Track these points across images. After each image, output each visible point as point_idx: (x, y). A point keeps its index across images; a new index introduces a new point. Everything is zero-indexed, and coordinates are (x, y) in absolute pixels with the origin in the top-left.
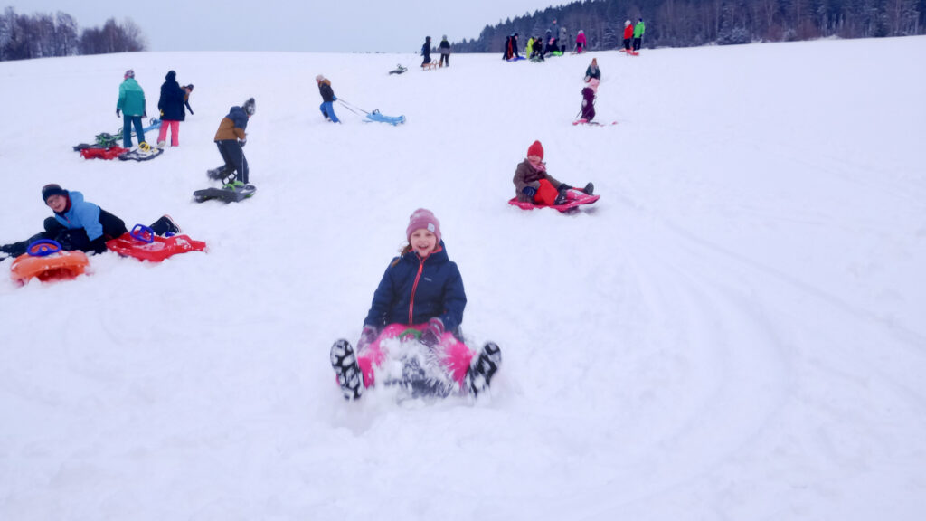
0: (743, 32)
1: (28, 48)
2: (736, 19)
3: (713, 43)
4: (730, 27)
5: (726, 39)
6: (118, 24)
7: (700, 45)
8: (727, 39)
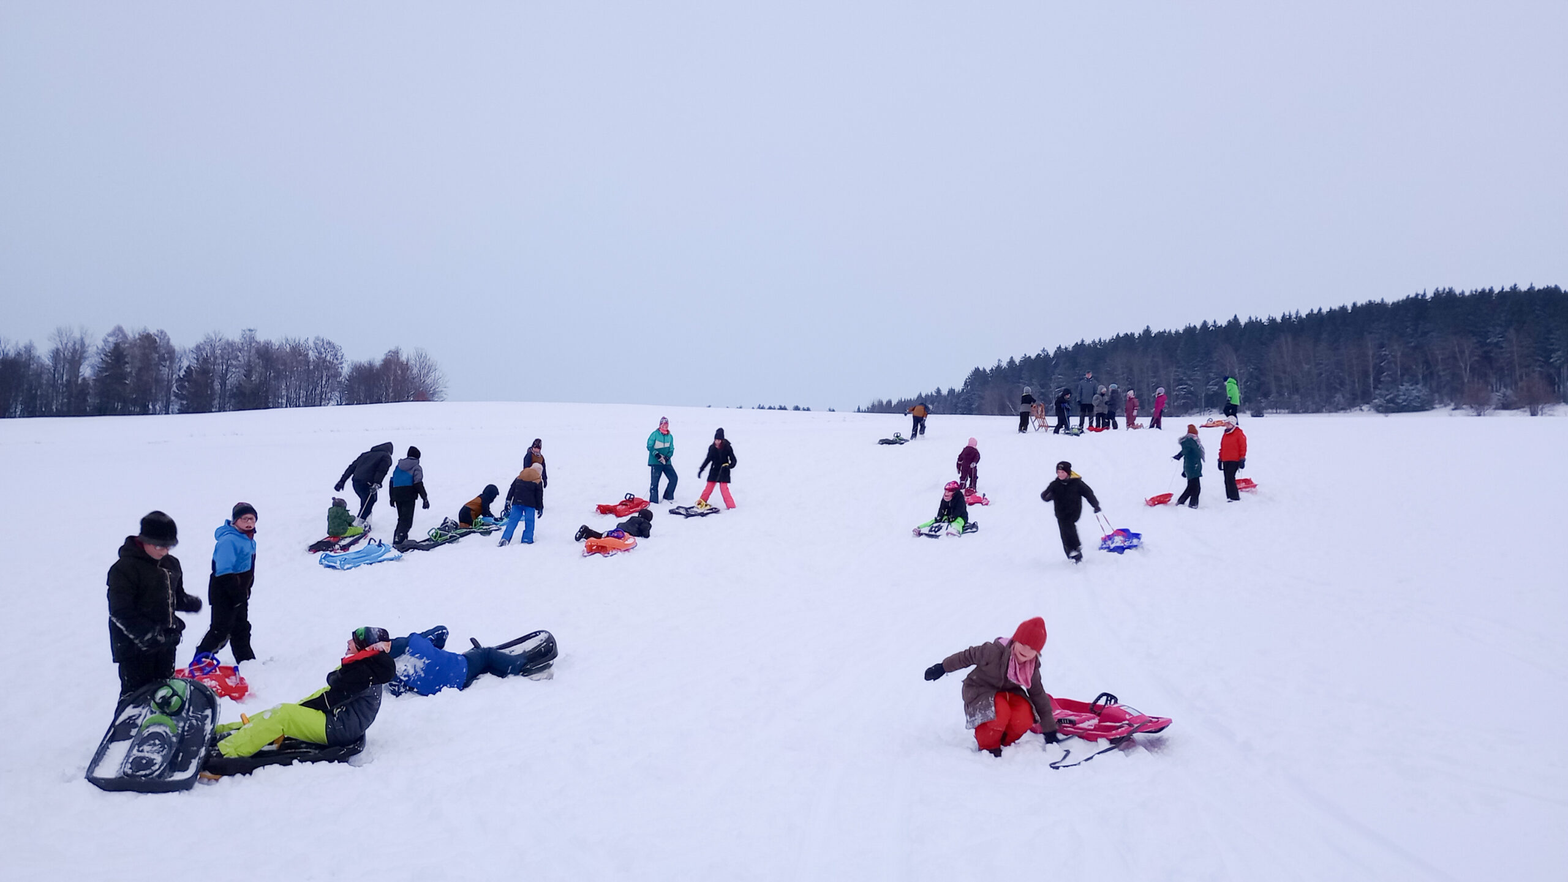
0: (1418, 391)
1: (267, 391)
2: (1406, 370)
3: (1365, 407)
4: (1395, 382)
5: (1388, 401)
6: (403, 358)
7: (1344, 409)
8: (1392, 401)
